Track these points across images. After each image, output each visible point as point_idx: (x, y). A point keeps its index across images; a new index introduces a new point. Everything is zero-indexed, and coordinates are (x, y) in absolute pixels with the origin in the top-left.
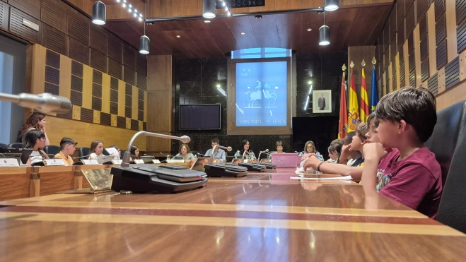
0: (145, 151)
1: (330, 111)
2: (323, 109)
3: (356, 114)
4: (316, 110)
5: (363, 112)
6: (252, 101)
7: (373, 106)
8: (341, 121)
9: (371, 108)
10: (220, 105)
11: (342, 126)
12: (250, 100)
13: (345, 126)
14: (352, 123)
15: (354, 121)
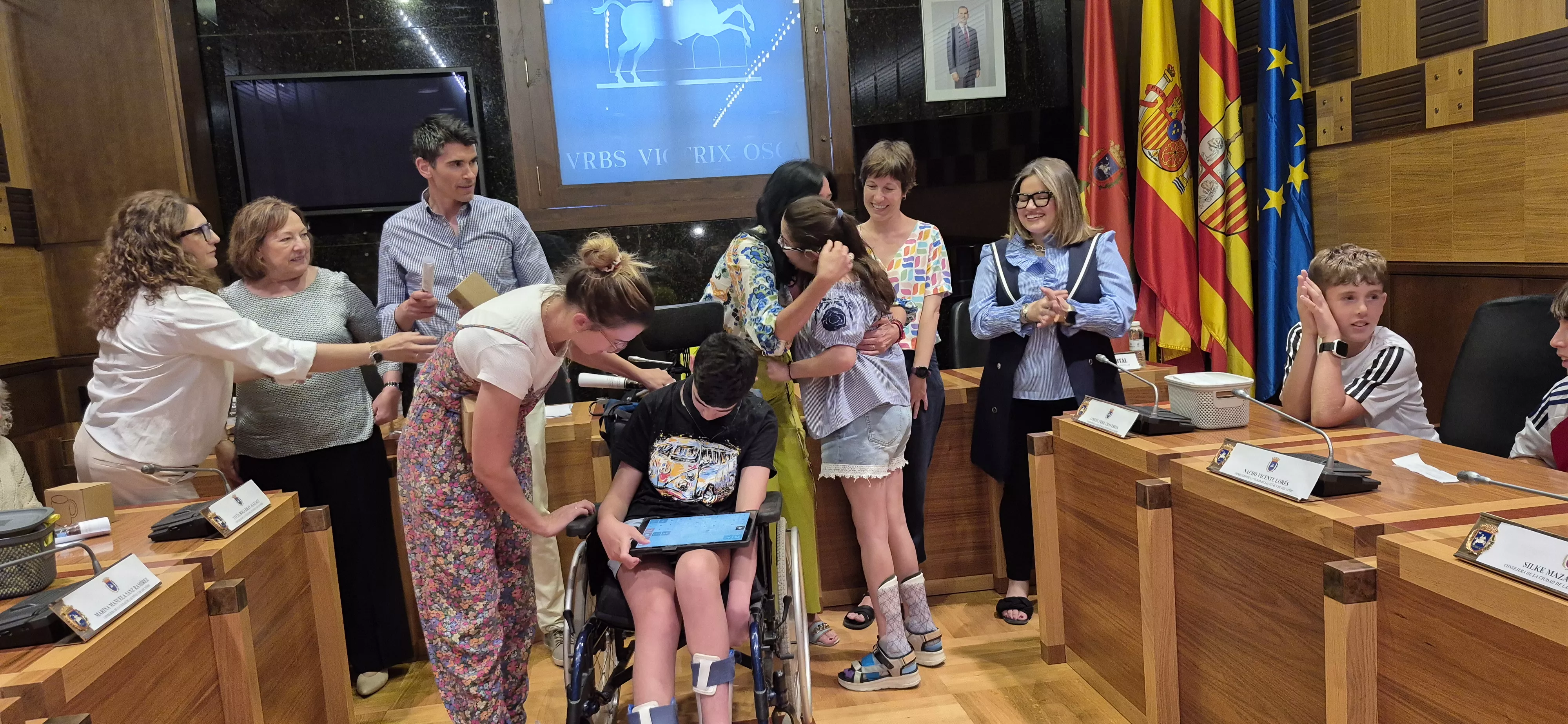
1: (999, 90)
2: (968, 82)
4: (940, 86)
5: (1212, 83)
7: (1277, 49)
8: (1090, 132)
9: (1269, 59)
10: (466, 73)
11: (1094, 156)
12: (624, 47)
13: (1113, 154)
14: (1167, 138)
15: (1176, 129)
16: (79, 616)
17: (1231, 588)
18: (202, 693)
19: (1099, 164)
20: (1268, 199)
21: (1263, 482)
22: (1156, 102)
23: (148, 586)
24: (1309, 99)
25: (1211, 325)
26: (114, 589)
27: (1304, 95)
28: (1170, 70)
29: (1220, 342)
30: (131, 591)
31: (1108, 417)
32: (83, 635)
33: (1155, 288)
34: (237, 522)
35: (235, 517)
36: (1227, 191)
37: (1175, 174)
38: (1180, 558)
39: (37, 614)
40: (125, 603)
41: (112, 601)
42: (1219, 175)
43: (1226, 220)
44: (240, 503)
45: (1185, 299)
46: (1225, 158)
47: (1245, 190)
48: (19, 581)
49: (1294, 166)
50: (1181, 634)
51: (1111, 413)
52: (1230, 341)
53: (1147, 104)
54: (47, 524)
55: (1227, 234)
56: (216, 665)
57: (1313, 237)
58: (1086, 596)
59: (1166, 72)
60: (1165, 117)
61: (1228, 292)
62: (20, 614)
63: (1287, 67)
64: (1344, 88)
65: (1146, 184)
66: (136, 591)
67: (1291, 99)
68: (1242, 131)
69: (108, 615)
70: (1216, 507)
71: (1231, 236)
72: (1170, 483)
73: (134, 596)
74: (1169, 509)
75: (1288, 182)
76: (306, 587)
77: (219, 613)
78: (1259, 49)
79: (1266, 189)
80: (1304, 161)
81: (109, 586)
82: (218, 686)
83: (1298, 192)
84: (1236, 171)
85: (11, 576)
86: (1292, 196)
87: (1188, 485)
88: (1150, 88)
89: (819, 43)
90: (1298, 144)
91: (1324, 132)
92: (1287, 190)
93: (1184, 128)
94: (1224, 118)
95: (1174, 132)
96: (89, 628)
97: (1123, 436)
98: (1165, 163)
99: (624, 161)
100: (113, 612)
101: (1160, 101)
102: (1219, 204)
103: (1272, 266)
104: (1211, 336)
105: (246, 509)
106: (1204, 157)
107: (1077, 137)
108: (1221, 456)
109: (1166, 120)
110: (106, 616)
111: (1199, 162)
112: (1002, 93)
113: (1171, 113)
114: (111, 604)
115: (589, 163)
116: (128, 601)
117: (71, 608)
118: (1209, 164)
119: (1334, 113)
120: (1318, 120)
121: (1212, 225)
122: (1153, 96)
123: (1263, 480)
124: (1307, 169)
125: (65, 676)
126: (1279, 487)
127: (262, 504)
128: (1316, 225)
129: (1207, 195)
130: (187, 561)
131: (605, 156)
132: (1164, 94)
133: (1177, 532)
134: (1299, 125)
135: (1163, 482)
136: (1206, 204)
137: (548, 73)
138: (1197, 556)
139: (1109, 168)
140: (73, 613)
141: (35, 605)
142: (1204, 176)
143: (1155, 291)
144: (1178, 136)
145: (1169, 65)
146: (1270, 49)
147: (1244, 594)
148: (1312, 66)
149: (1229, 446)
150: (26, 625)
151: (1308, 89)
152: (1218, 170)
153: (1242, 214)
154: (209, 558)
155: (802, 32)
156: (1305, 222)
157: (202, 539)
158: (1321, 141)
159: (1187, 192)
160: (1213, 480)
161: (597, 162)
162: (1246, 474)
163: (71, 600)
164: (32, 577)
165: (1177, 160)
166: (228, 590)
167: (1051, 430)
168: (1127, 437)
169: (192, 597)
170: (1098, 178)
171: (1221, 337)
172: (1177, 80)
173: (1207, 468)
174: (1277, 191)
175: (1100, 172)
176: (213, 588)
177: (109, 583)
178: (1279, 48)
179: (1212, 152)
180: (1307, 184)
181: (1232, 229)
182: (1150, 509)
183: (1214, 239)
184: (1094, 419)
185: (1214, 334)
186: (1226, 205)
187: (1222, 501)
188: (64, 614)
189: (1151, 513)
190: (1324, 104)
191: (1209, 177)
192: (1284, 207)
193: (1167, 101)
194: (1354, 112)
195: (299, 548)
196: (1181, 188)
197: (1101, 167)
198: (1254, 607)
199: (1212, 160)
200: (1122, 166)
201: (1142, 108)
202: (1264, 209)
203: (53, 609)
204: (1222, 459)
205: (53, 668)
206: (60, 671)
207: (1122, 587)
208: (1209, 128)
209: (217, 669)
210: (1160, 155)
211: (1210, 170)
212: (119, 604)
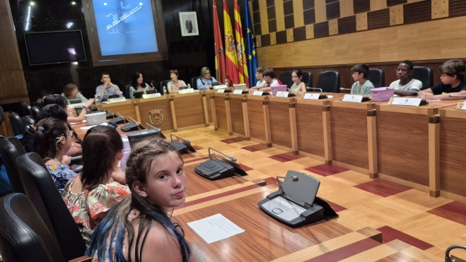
1: (197, 33)
2: (190, 32)
3: (231, 36)
4: (185, 33)
5: (238, 35)
7: (248, 29)
8: (216, 44)
10: (80, 31)
11: (218, 48)
13: (221, 48)
14: (229, 45)
24: (255, 38)
28: (229, 32)
36: (242, 55)
42: (241, 52)
43: (243, 61)
46: (241, 49)
47: (245, 56)
55: (243, 64)
57: (257, 64)
61: (244, 75)
63: (250, 32)
64: (260, 36)
67: (252, 38)
68: (244, 44)
75: (252, 54)
79: (249, 55)
80: (255, 50)
83: (254, 56)
84: (244, 52)
88: (226, 35)
90: (253, 47)
92: (252, 56)
93: (233, 43)
94: (241, 41)
101: (227, 38)
109: (229, 42)
111: (237, 50)
120: (256, 42)
121: (240, 62)
129: (239, 56)
134: (253, 43)
144: (231, 45)
148: (255, 32)
151: (255, 36)
156: (256, 61)
158: (257, 46)
172: (231, 34)
175: (219, 52)
179: (239, 48)
180: (256, 54)
186: (242, 58)
190: (257, 39)
192: (252, 58)
194: (261, 41)
196: (232, 55)
200: (223, 51)
202: (249, 59)
208: (238, 43)
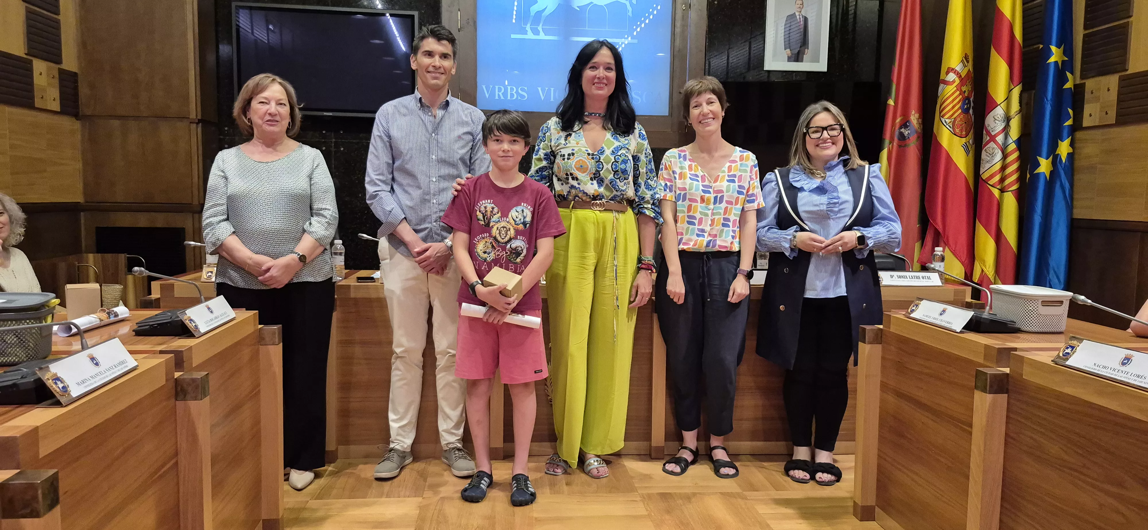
0: (79, 198)
1: (823, 66)
3: (970, 75)
4: (774, 60)
5: (1002, 70)
6: (539, 13)
7: (1056, 46)
8: (896, 102)
9: (1049, 53)
10: (413, 16)
11: (898, 120)
12: (534, 9)
13: (913, 120)
14: (960, 111)
15: (967, 104)
16: (62, 382)
17: (1071, 469)
18: (163, 466)
19: (901, 128)
20: (1039, 165)
21: (1116, 375)
22: (954, 82)
23: (127, 366)
24: (1080, 88)
25: (983, 262)
26: (97, 364)
27: (1075, 86)
28: (966, 57)
29: (990, 277)
30: (111, 368)
31: (941, 314)
32: (63, 400)
33: (940, 228)
34: (207, 326)
35: (206, 323)
36: (1005, 157)
37: (964, 140)
38: (1012, 438)
39: (26, 377)
40: (104, 378)
41: (93, 374)
42: (1000, 143)
43: (1002, 180)
44: (212, 312)
45: (963, 239)
46: (1006, 130)
47: (1019, 158)
48: (18, 352)
49: (1062, 141)
50: (1006, 505)
51: (944, 311)
52: (997, 277)
53: (946, 83)
54: (48, 306)
55: (1002, 191)
56: (177, 442)
57: (1072, 199)
58: (903, 466)
59: (964, 58)
60: (960, 94)
61: (999, 237)
62: (11, 376)
63: (1063, 62)
64: (1113, 81)
65: (941, 145)
66: (116, 369)
67: (1064, 87)
68: (1020, 111)
69: (88, 386)
70: (1061, 396)
71: (1005, 193)
72: (1008, 372)
73: (113, 373)
74: (1006, 395)
75: (1056, 153)
76: (257, 390)
77: (184, 399)
78: (1041, 46)
79: (1038, 157)
80: (1070, 137)
81: (92, 361)
82: (176, 463)
83: (1064, 161)
84: (1013, 142)
85: (11, 347)
86: (1059, 165)
87: (1028, 375)
88: (950, 70)
89: (685, 18)
90: (1066, 124)
91: (1091, 115)
92: (1056, 160)
93: (972, 104)
94: (1008, 99)
95: (966, 106)
96: (69, 394)
97: (958, 331)
98: (957, 131)
99: (526, 95)
100: (92, 384)
101: (958, 81)
102: (998, 166)
103: (1037, 219)
104: (983, 271)
105: (216, 318)
106: (989, 128)
107: (885, 105)
108: (1067, 351)
109: (961, 96)
110: (86, 387)
111: (984, 132)
112: (824, 69)
113: (965, 91)
114: (92, 377)
115: (499, 94)
116: (107, 376)
117: (56, 374)
118: (993, 134)
119: (1101, 100)
120: (1086, 106)
121: (991, 182)
122: (951, 77)
123: (1117, 373)
124: (1072, 144)
125: (41, 433)
126: (1135, 380)
127: (229, 316)
128: (1075, 190)
129: (989, 158)
130: (161, 352)
131: (512, 89)
132: (961, 76)
133: (1012, 415)
134: (1069, 109)
135: (1002, 371)
136: (988, 166)
137: (475, 23)
138: (1031, 438)
139: (909, 132)
140: (57, 379)
141: (25, 370)
142: (988, 142)
143: (941, 231)
144: (968, 110)
145: (966, 54)
146: (1051, 46)
147: (1085, 475)
148: (1083, 63)
149: (1075, 342)
150: (15, 385)
151: (1078, 82)
152: (1000, 139)
153: (1014, 177)
154: (182, 351)
155: (673, 8)
156: (1067, 185)
157: (177, 337)
158: (1085, 124)
159: (971, 154)
160: (1057, 371)
161: (505, 94)
162: (1096, 368)
163: (56, 368)
164: (29, 350)
165: (966, 130)
166: (194, 380)
167: (881, 324)
168: (961, 332)
169: (163, 382)
170: (899, 139)
171: (990, 272)
172: (970, 66)
173: (1052, 361)
174: (1047, 159)
175: (901, 135)
176: (182, 377)
177: (93, 359)
178: (1058, 46)
179: (996, 125)
180: (1070, 156)
181: (1007, 187)
182: (990, 393)
183: (991, 194)
184: (927, 316)
185: (985, 269)
186: (1003, 168)
187: (1069, 390)
188: (48, 379)
189: (989, 397)
190: (1092, 93)
191: (992, 144)
192: (1052, 173)
193: (963, 81)
194: (1120, 101)
195: (255, 357)
196: (967, 152)
197: (903, 130)
198: (1093, 486)
199: (995, 131)
200: (919, 131)
201: (942, 86)
202: (1035, 172)
203: (39, 374)
204: (1068, 353)
205: (32, 425)
206: (38, 427)
207: (942, 460)
208: (995, 105)
209: (177, 447)
210: (953, 125)
211: (993, 139)
212: (98, 378)
